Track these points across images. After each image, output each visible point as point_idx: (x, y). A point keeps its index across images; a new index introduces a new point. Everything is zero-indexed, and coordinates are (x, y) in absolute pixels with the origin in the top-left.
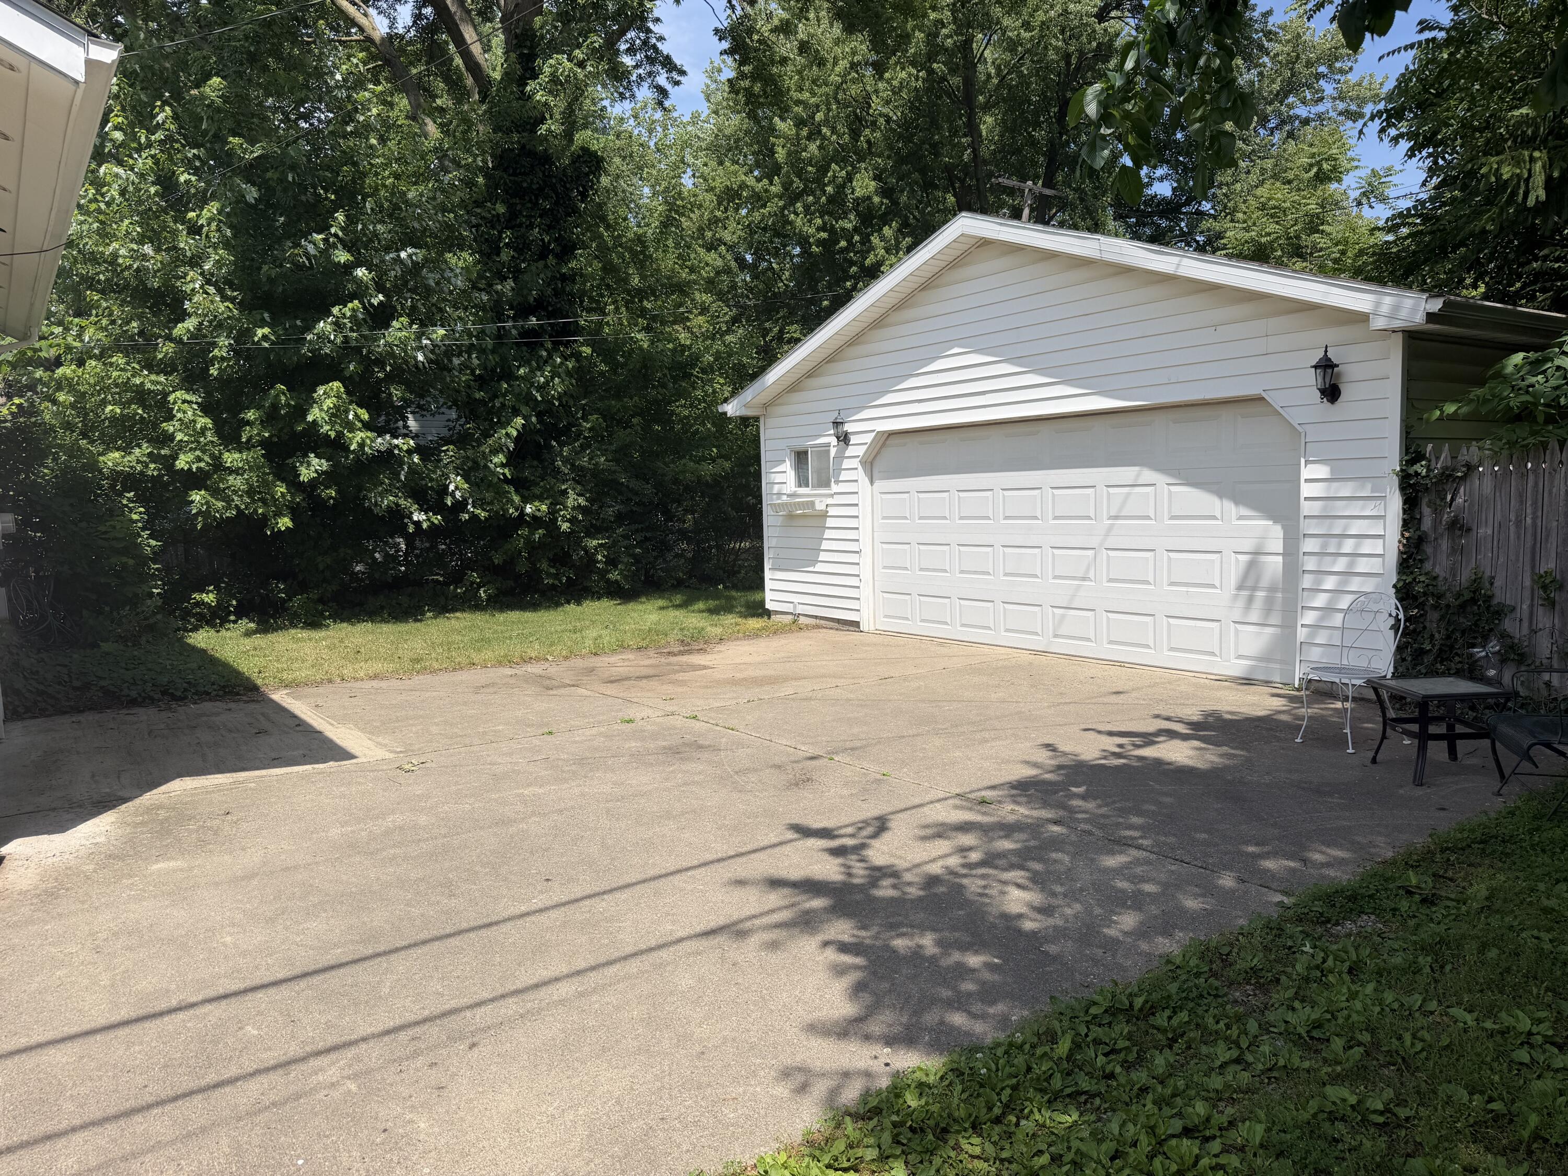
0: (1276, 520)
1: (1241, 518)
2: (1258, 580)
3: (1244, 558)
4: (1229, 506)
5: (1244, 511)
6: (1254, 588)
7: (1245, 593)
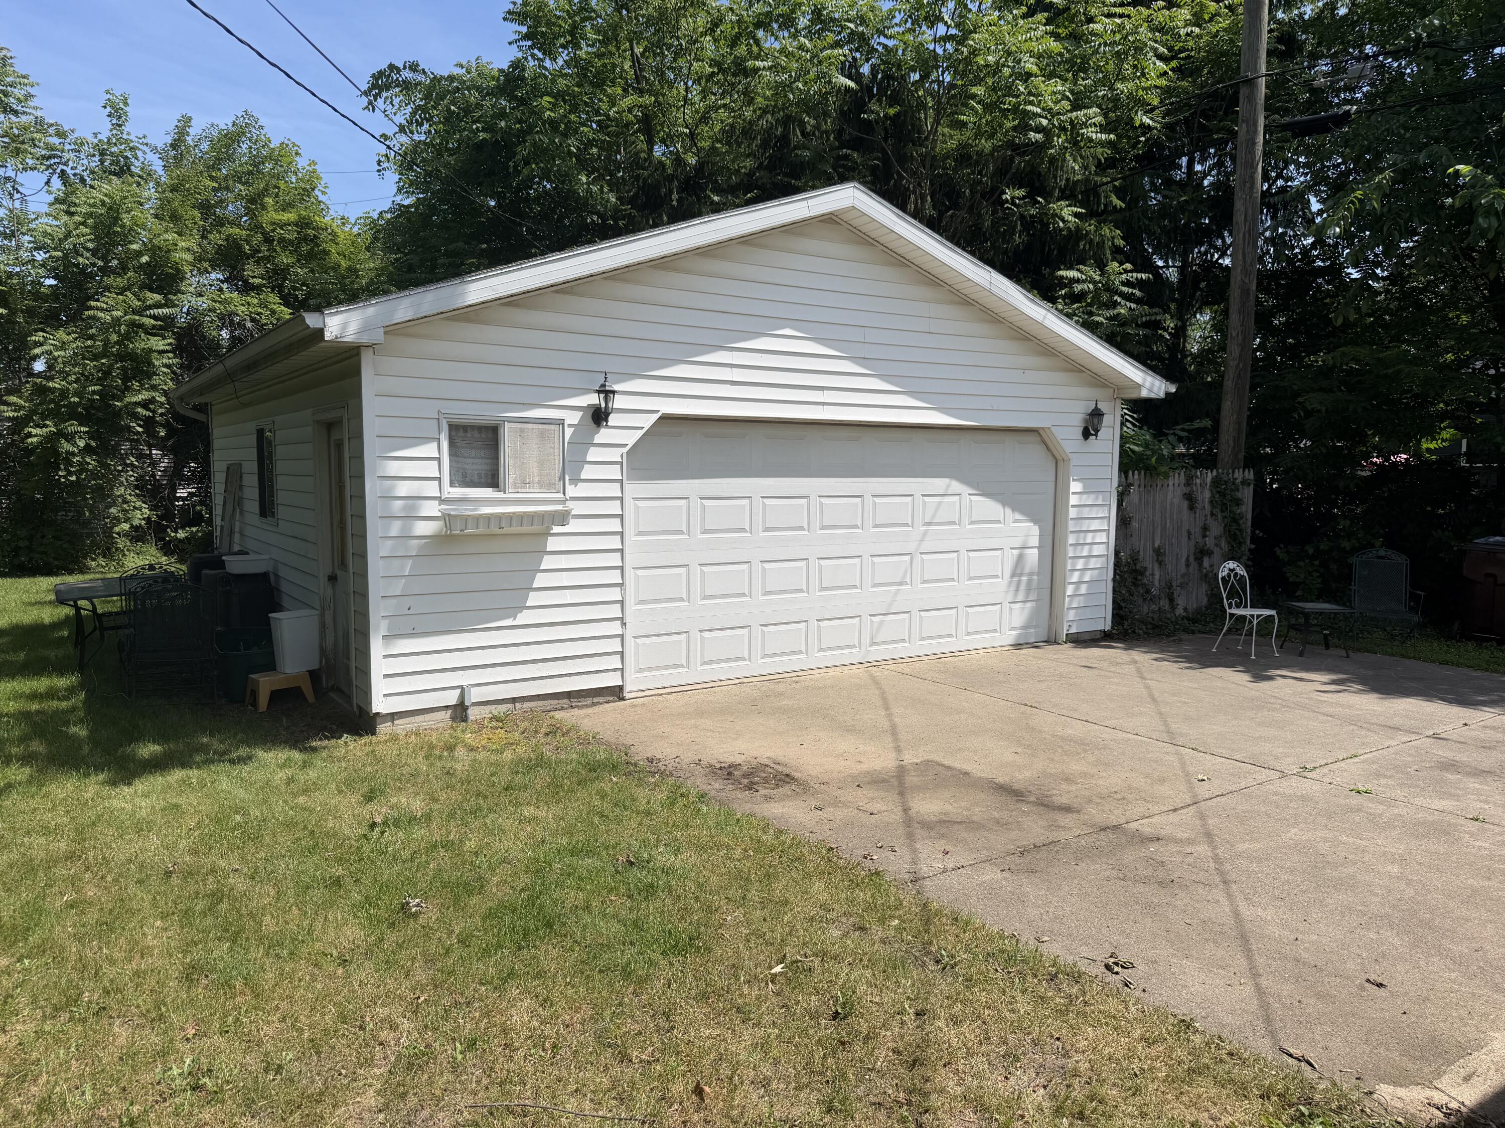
0: (1035, 521)
1: (1016, 521)
2: (1023, 569)
3: (1016, 552)
4: (1008, 511)
5: (1018, 516)
6: (1021, 575)
7: (1016, 579)
